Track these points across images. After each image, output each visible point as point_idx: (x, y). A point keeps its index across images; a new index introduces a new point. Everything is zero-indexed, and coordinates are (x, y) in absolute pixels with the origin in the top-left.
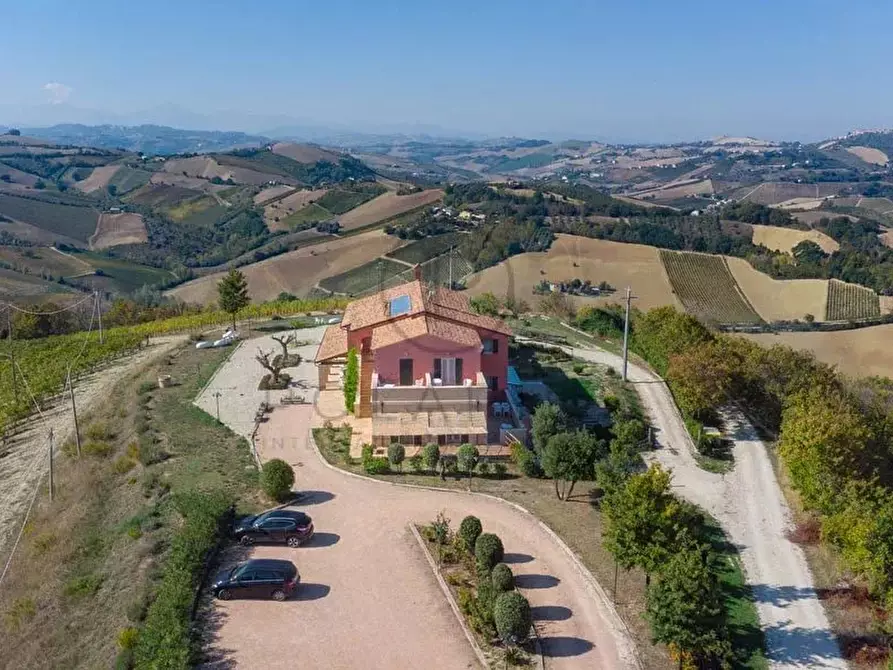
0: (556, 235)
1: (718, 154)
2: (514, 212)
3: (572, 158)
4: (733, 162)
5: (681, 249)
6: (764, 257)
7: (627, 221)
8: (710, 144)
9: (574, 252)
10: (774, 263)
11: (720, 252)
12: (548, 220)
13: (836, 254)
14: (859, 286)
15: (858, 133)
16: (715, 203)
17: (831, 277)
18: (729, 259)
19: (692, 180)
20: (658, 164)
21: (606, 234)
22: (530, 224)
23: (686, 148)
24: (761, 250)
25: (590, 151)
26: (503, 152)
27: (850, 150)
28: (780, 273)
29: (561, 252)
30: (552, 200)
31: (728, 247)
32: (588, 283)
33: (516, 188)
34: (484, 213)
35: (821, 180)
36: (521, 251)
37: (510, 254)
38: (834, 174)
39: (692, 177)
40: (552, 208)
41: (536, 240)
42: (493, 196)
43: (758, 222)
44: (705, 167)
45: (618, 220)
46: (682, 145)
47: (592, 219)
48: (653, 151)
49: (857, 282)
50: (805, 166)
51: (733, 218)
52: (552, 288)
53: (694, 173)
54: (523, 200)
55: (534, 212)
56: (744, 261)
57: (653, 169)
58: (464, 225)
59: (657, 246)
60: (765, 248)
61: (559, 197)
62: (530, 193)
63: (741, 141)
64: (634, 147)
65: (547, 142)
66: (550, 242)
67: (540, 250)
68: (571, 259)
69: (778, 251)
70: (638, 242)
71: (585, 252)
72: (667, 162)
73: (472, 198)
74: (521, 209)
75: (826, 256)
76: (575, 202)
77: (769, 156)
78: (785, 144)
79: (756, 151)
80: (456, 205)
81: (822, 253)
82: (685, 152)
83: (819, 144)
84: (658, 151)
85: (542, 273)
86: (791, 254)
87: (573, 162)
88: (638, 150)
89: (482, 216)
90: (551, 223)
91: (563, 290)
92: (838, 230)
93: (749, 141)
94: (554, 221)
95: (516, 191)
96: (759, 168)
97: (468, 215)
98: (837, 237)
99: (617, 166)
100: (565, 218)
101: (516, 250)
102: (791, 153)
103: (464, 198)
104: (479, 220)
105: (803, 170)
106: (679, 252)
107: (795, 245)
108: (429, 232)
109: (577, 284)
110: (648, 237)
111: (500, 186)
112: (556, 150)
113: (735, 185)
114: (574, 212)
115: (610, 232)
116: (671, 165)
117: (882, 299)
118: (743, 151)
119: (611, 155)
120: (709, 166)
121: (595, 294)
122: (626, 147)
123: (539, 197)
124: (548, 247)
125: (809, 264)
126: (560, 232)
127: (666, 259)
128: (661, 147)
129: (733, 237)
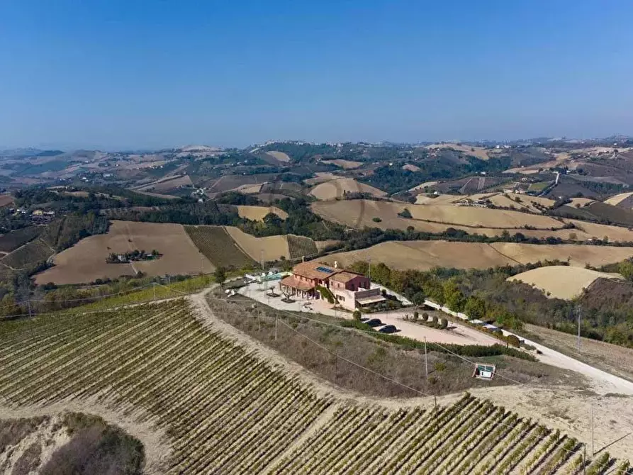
0: (112, 221)
1: (189, 157)
2: (76, 208)
3: (84, 163)
4: (200, 163)
5: (197, 224)
6: (248, 225)
7: (157, 208)
8: (180, 151)
9: (126, 232)
10: (255, 228)
11: (221, 224)
12: (103, 211)
13: (288, 219)
14: (303, 237)
15: (270, 143)
16: (195, 190)
17: (288, 233)
18: (227, 227)
19: (176, 176)
20: (151, 165)
21: (146, 218)
22: (91, 215)
23: (166, 154)
24: (246, 221)
25: (95, 157)
26: (27, 160)
27: (269, 153)
28: (260, 233)
29: (118, 233)
30: (103, 198)
31: (226, 221)
32: (143, 252)
33: (74, 191)
34: (52, 210)
35: (257, 173)
36: (89, 235)
37: (81, 238)
38: (263, 169)
39: (177, 174)
40: (104, 203)
41: (98, 226)
42: (56, 198)
43: (239, 204)
44: (183, 167)
45: (151, 208)
46: (161, 152)
47: (134, 209)
48: (142, 157)
49: (302, 235)
50: (245, 164)
51: (224, 202)
52: (120, 257)
53: (176, 171)
54: (81, 199)
55: (92, 207)
56: (236, 228)
57: (148, 169)
58: (38, 220)
59: (182, 223)
60: (248, 219)
61: (107, 196)
62: (85, 194)
63: (200, 148)
64: (128, 154)
65: (61, 152)
66: (108, 227)
67: (102, 233)
68: (125, 236)
69: (255, 220)
70: (168, 222)
71: (134, 232)
72: (156, 164)
73: (39, 200)
74: (81, 205)
75: (283, 221)
76: (119, 198)
77: (222, 158)
78: (228, 150)
79: (213, 155)
80: (27, 206)
81: (280, 219)
82: (165, 156)
83: (250, 150)
84: (146, 156)
85: (108, 248)
86: (263, 222)
87: (85, 166)
88: (131, 156)
89: (52, 213)
90: (105, 214)
91: (128, 259)
92: (286, 205)
93: (206, 148)
94: (107, 212)
95: (74, 193)
96: (217, 166)
97: (41, 212)
98: (286, 209)
99: (120, 168)
100: (115, 209)
101: (84, 234)
102: (234, 156)
103: (32, 201)
104: (50, 215)
105: (244, 166)
106: (196, 226)
107: (264, 216)
108: (13, 228)
109: (136, 253)
110: (174, 218)
111: (60, 190)
112: (70, 157)
113: (205, 179)
114: (119, 205)
115: (149, 216)
116: (160, 167)
117: (316, 243)
118: (204, 155)
119: (113, 160)
120: (185, 166)
121: (150, 258)
122: (122, 154)
123: (92, 196)
124: (107, 230)
125: (274, 226)
126: (113, 219)
127: (188, 231)
128: (147, 154)
129: (227, 214)
